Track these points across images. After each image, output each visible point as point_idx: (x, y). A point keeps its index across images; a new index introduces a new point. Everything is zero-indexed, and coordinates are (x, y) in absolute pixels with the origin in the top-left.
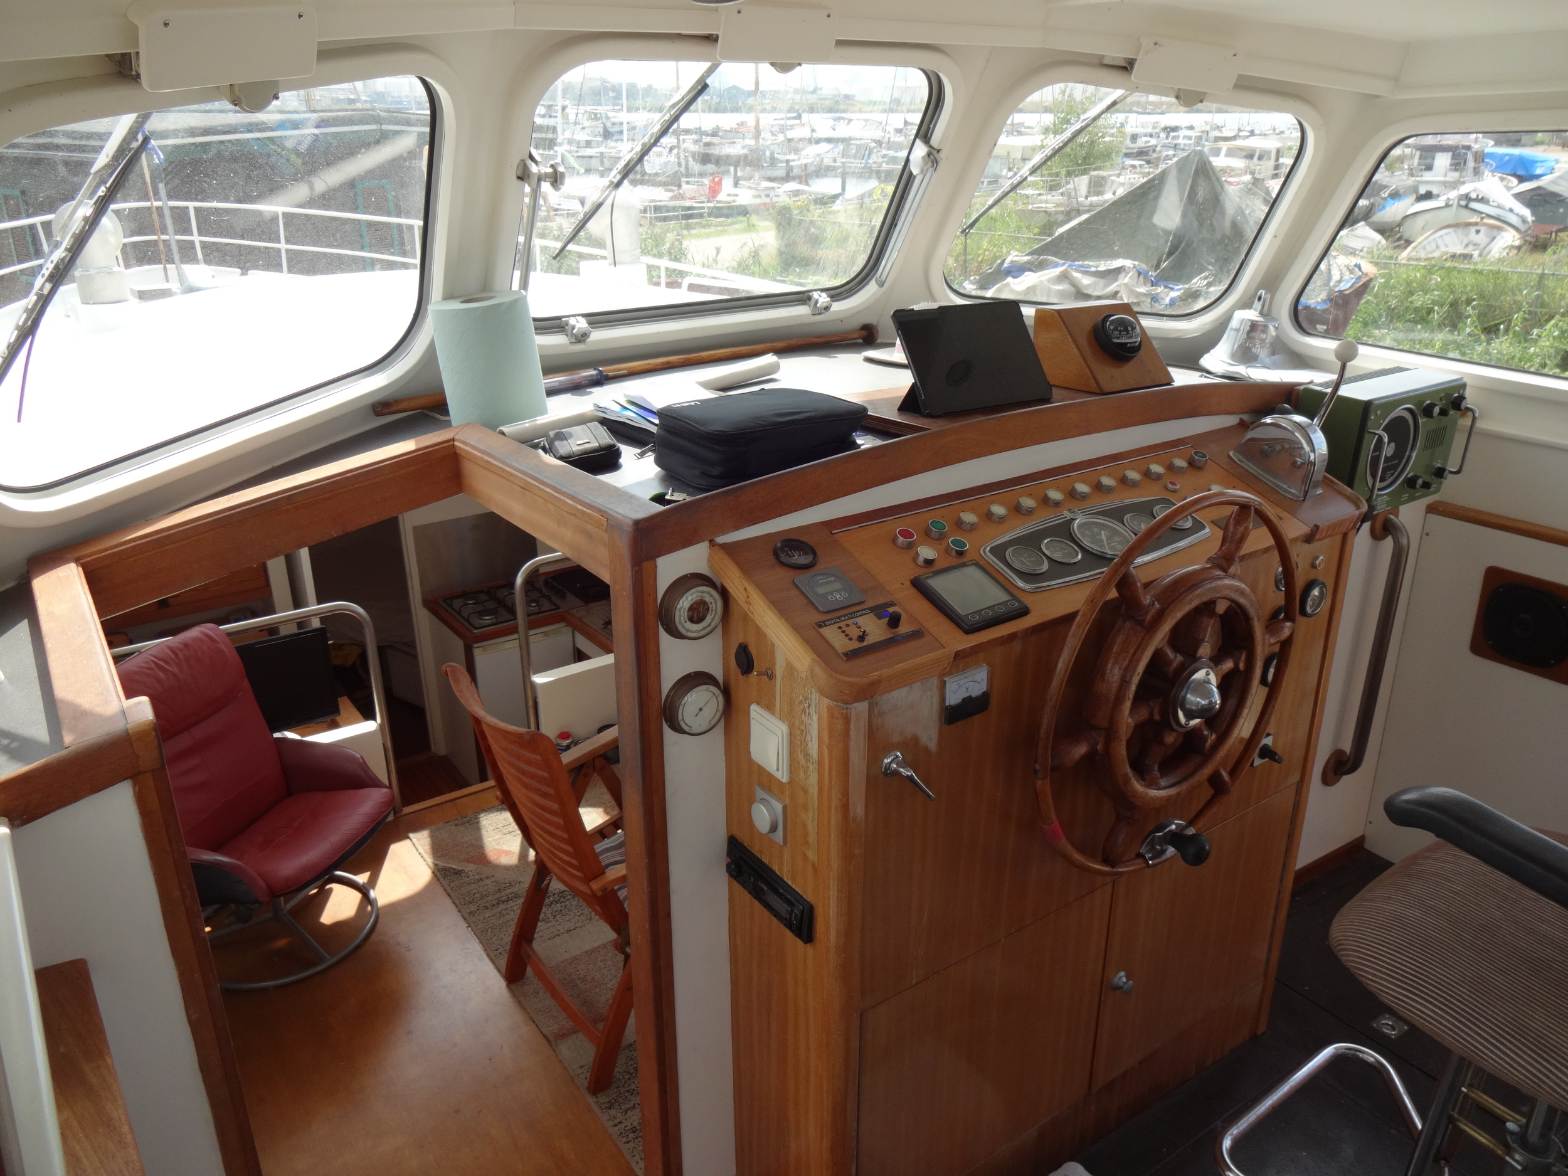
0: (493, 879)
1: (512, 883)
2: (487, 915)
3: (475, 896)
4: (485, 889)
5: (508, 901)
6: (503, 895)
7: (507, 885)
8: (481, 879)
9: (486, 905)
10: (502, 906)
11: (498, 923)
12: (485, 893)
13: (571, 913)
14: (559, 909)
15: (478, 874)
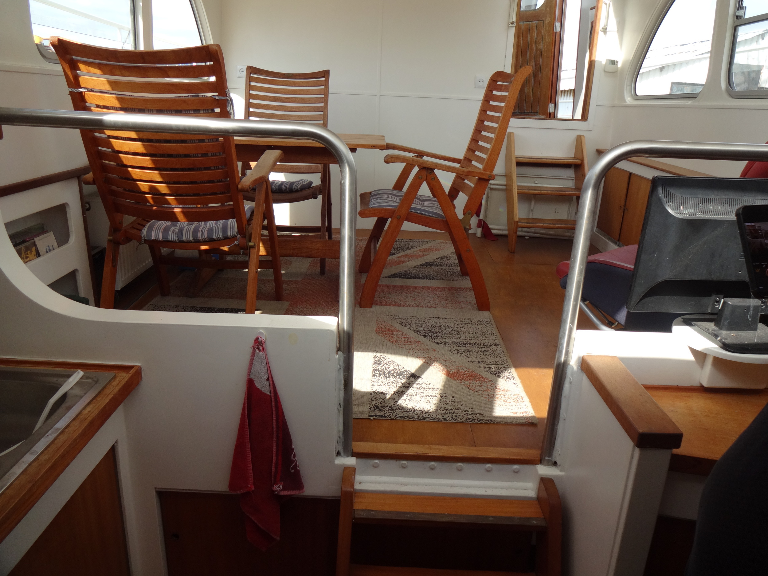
0: (470, 360)
1: (456, 352)
2: (486, 341)
3: (489, 354)
4: (479, 356)
5: (466, 343)
6: (468, 347)
7: (461, 352)
8: (479, 362)
9: (484, 346)
10: (472, 342)
11: (480, 335)
12: (481, 353)
13: (428, 325)
14: (434, 329)
15: (480, 367)
